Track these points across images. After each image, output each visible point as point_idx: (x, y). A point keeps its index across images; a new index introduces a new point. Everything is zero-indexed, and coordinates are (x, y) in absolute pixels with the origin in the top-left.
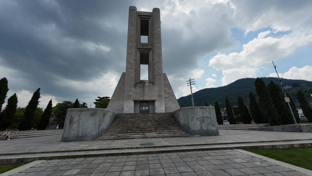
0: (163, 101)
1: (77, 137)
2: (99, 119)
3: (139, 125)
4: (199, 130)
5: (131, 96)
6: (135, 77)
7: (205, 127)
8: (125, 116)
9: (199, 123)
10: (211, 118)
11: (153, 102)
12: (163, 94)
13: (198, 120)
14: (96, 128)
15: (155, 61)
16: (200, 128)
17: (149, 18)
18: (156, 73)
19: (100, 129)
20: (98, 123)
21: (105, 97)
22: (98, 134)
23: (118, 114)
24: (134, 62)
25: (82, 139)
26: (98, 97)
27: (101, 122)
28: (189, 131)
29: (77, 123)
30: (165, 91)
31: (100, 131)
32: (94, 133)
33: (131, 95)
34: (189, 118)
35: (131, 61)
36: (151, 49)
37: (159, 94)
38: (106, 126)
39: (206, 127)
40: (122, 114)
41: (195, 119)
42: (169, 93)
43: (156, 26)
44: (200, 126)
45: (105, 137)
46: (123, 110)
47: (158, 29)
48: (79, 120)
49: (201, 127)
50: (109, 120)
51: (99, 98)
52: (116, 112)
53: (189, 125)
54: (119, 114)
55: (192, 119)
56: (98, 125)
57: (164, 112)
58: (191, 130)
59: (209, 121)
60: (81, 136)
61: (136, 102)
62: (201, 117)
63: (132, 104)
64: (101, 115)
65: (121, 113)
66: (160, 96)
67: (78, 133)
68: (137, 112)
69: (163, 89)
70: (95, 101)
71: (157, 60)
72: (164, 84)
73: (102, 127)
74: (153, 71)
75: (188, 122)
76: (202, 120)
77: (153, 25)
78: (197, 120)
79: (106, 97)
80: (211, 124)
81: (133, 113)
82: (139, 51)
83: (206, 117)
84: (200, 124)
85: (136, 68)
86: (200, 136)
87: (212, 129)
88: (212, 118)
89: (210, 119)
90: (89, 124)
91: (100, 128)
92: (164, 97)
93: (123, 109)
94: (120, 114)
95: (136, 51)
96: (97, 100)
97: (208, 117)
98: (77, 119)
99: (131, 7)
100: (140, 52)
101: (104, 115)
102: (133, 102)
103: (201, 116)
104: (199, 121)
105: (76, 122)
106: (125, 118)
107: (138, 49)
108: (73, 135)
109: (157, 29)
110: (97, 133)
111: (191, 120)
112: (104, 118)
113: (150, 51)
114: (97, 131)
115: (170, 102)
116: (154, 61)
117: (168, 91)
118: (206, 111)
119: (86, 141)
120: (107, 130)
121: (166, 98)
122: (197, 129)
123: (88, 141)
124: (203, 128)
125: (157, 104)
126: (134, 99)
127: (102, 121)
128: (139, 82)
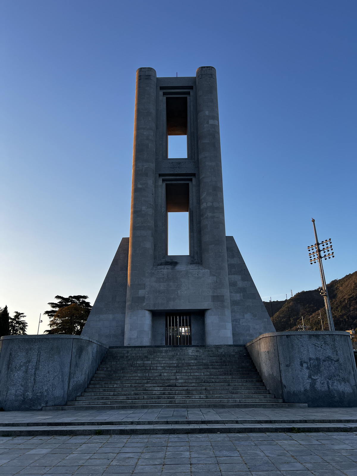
0: (228, 312)
1: (23, 401)
2: (69, 361)
3: (160, 375)
4: (305, 390)
5: (143, 299)
6: (155, 250)
7: (323, 384)
8: (128, 352)
9: (306, 372)
10: (338, 360)
11: (201, 314)
12: (226, 292)
13: (305, 365)
14: (63, 381)
15: (204, 206)
16: (308, 387)
17: (189, 93)
18: (206, 238)
19: (71, 384)
20: (67, 370)
21: (75, 297)
22: (68, 396)
23: (110, 348)
24: (150, 211)
25: (34, 406)
26: (58, 297)
27: (73, 368)
28: (281, 392)
29: (23, 368)
30: (233, 284)
31: (71, 388)
32: (59, 392)
33: (144, 297)
34: (281, 359)
35: (144, 208)
36: (194, 175)
37: (215, 294)
38: (83, 376)
39: (326, 385)
40: (120, 347)
41: (297, 362)
42: (242, 290)
43: (207, 113)
44: (310, 381)
45: (82, 402)
46: (123, 336)
47: (211, 122)
48: (26, 363)
49: (313, 384)
50: (90, 363)
51: (59, 300)
52: (107, 343)
53: (282, 378)
54: (113, 347)
55: (288, 363)
56: (68, 375)
57: (231, 342)
58: (286, 390)
59: (332, 368)
60: (31, 400)
61: (155, 314)
62: (310, 359)
63: (147, 319)
64: (74, 350)
65: (119, 345)
66: (218, 299)
67: (26, 391)
68: (158, 343)
69: (226, 279)
70: (50, 309)
71: (209, 204)
72: (228, 265)
73: (76, 379)
74: (200, 232)
75: (280, 371)
76: (315, 366)
77: (197, 112)
78: (302, 365)
79: (78, 297)
80: (338, 378)
81: (148, 344)
82: (163, 180)
83: (323, 358)
84: (310, 377)
85: (156, 226)
86: (309, 406)
87: (341, 390)
88: (341, 361)
89: (336, 364)
90: (49, 372)
91: (72, 380)
92: (229, 301)
93: (123, 333)
94: (117, 347)
95: (156, 182)
96: (54, 305)
97: (329, 359)
98: (24, 360)
99: (141, 70)
100: (166, 184)
101: (81, 350)
102: (148, 316)
103: (313, 357)
104: (308, 368)
105: (21, 366)
106: (127, 357)
107: (160, 175)
108: (15, 395)
109: (208, 123)
110: (66, 392)
111: (287, 366)
112: (80, 357)
113: (191, 180)
114: (66, 388)
115: (248, 316)
116: (202, 207)
117: (240, 284)
118: (325, 343)
119: (41, 410)
120: (86, 386)
121: (234, 303)
122: (302, 389)
123: (46, 410)
124: (318, 386)
125: (211, 320)
126: (152, 308)
127: (77, 365)
128: (163, 261)
